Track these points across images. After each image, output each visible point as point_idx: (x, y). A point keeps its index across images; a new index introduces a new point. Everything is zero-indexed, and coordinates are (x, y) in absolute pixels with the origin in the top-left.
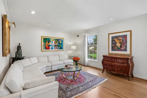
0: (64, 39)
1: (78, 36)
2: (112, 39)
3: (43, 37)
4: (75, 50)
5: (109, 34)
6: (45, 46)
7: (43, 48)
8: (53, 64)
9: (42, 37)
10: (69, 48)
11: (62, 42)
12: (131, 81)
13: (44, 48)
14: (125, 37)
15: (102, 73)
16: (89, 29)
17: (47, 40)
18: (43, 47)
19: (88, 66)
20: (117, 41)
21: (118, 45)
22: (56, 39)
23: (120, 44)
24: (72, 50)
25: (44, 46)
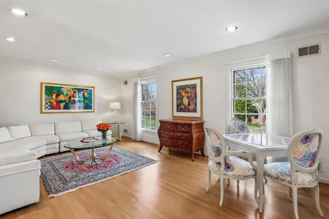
0: (94, 88)
1: (126, 83)
2: (177, 90)
3: (44, 85)
4: (117, 110)
5: (173, 82)
6: (50, 102)
7: (44, 108)
8: (63, 138)
9: (41, 84)
10: (106, 106)
11: (90, 94)
12: (195, 162)
13: (47, 106)
14: (194, 87)
15: (159, 151)
16: (143, 71)
17: (54, 91)
18: (44, 103)
19: (142, 142)
20: (183, 93)
21: (186, 101)
22: (76, 89)
23: (187, 100)
24: (113, 110)
25: (47, 103)
